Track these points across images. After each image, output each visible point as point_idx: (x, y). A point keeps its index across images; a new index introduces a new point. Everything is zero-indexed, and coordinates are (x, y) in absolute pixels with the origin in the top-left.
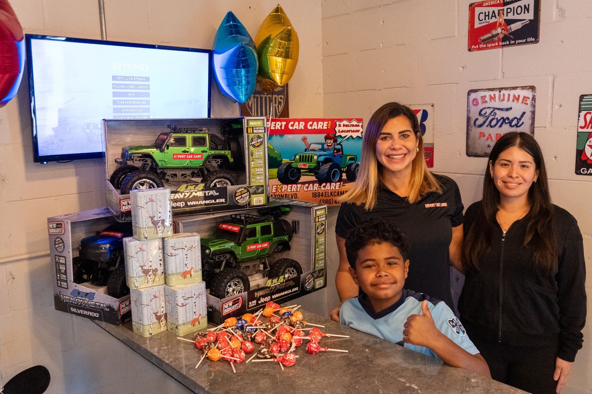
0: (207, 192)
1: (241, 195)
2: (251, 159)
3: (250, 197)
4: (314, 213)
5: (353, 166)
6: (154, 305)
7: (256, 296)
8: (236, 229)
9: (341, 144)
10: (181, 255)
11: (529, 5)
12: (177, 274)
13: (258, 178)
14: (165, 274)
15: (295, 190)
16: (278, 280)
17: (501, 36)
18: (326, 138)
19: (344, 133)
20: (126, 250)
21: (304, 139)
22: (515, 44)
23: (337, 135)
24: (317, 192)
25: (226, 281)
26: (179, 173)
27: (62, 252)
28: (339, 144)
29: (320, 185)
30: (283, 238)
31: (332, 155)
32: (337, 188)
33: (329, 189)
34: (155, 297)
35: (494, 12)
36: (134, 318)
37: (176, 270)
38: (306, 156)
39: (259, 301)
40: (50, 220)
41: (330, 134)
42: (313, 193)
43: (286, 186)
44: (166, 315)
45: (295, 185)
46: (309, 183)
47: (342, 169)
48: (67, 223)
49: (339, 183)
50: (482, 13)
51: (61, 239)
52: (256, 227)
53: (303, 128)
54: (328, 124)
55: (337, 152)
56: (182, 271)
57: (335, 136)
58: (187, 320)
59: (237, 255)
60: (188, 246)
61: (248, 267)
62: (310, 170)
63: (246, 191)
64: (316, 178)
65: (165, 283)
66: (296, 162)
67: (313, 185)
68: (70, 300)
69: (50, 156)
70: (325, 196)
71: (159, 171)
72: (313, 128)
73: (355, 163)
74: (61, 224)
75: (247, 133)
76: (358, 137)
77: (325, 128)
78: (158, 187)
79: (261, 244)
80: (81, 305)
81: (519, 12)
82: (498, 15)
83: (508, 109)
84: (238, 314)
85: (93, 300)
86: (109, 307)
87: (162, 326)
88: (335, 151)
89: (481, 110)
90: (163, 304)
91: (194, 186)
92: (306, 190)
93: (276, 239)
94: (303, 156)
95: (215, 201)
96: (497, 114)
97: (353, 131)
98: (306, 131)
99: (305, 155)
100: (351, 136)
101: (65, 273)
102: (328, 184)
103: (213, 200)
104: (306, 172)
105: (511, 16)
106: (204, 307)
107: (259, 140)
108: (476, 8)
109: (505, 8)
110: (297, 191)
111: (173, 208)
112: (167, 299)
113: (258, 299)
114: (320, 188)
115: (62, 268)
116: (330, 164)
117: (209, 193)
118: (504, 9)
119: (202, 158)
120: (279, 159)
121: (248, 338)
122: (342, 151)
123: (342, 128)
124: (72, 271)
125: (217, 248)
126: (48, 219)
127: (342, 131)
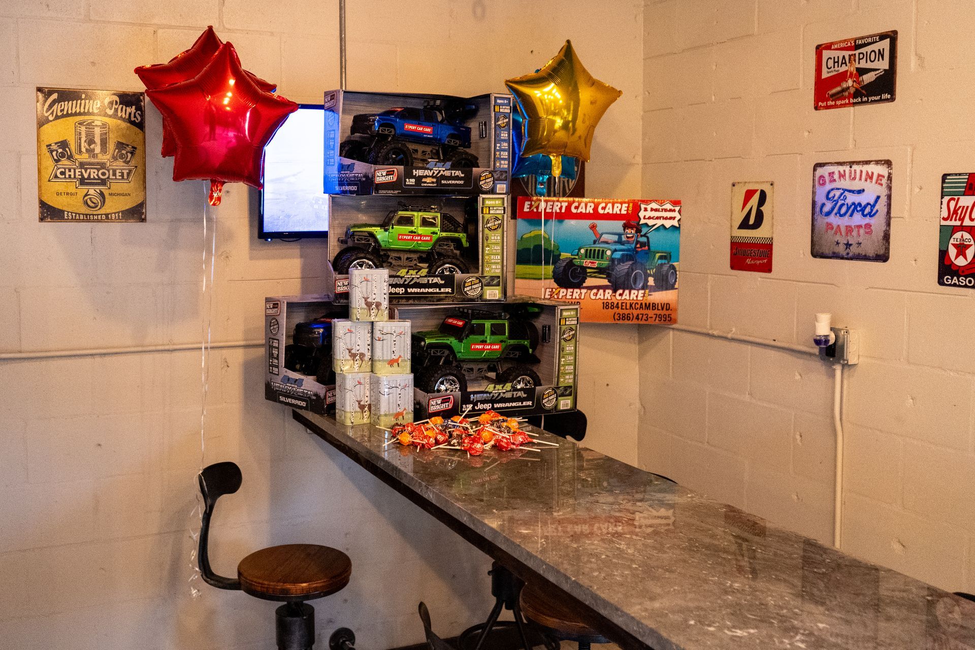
0: (430, 279)
1: (472, 285)
2: (485, 244)
3: (482, 289)
4: (559, 314)
5: (665, 268)
6: (358, 392)
7: (472, 400)
8: (460, 323)
9: (648, 235)
10: (389, 340)
11: (883, 49)
12: (383, 361)
13: (494, 267)
14: (372, 361)
15: (578, 297)
16: (503, 387)
17: (852, 90)
18: (625, 227)
19: (651, 220)
20: (334, 331)
21: (593, 227)
22: (867, 102)
23: (640, 223)
24: (610, 302)
25: (436, 375)
26: (404, 256)
27: (275, 335)
28: (645, 235)
29: (615, 291)
30: (522, 342)
31: (634, 251)
32: (639, 298)
33: (628, 298)
34: (360, 383)
35: (844, 57)
36: (338, 406)
37: (383, 357)
38: (595, 250)
39: (476, 407)
40: (268, 300)
41: (631, 220)
42: (603, 303)
43: (564, 290)
44: (370, 406)
45: (578, 290)
46: (598, 288)
47: (648, 271)
48: (284, 302)
49: (643, 291)
50: (831, 58)
51: (276, 320)
52: (484, 324)
53: (592, 212)
54: (628, 207)
55: (641, 247)
56: (389, 358)
57: (638, 224)
58: (389, 411)
59: (458, 352)
60: (398, 331)
61: (472, 369)
62: (601, 271)
63: (478, 281)
64: (609, 281)
65: (372, 371)
66: (580, 258)
67: (604, 291)
68: (279, 387)
69: (275, 232)
70: (622, 309)
71: (382, 253)
72: (606, 212)
73: (668, 263)
74: (278, 304)
75: (482, 213)
76: (673, 226)
77: (624, 212)
78: (377, 267)
79: (491, 344)
80: (290, 393)
81: (873, 58)
82: (849, 62)
83: (860, 192)
84: (447, 415)
85: (302, 388)
86: (316, 395)
87: (366, 417)
88: (638, 246)
89: (829, 192)
90: (368, 393)
91: (416, 271)
92: (593, 297)
93: (512, 342)
94: (591, 250)
95: (440, 290)
96: (847, 198)
97: (666, 218)
98: (596, 215)
99: (593, 249)
100: (663, 225)
101: (277, 358)
102: (627, 292)
103: (438, 289)
104: (595, 273)
105: (863, 64)
106: (410, 401)
107: (497, 223)
108: (824, 52)
109: (857, 52)
110: (580, 298)
111: (390, 293)
112: (372, 388)
113: (475, 404)
114: (615, 296)
115: (275, 352)
116: (631, 263)
117: (432, 280)
118: (855, 54)
119: (431, 240)
120: (556, 253)
121: (446, 433)
122: (649, 246)
123: (649, 214)
124: (284, 355)
125: (433, 341)
126: (266, 299)
127: (649, 218)
